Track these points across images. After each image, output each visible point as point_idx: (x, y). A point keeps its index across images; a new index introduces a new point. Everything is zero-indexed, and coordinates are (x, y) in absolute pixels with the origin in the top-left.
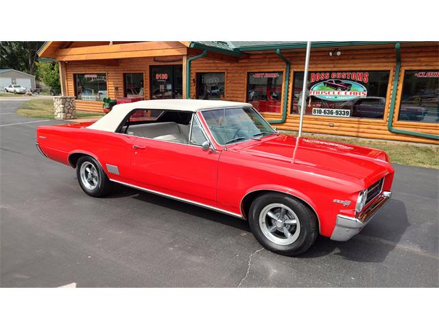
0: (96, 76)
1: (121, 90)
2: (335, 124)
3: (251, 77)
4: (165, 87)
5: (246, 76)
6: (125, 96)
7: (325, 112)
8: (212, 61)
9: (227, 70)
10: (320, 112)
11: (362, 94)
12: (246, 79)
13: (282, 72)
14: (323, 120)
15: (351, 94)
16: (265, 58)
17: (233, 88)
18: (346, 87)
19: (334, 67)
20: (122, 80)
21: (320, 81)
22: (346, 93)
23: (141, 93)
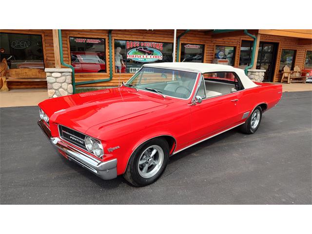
10: (135, 70)
12: (69, 43)
13: (105, 39)
15: (154, 57)
18: (150, 53)
19: (143, 38)
21: (133, 48)
22: (151, 57)
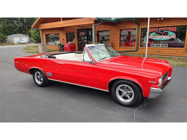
0: (54, 35)
1: (65, 40)
2: (161, 51)
3: (121, 32)
4: (84, 38)
5: (119, 31)
6: (67, 42)
7: (156, 45)
8: (104, 26)
9: (111, 29)
10: (154, 45)
11: (173, 37)
12: (119, 33)
13: (136, 29)
14: (156, 49)
15: (168, 37)
16: (128, 23)
17: (114, 37)
18: (166, 34)
19: (160, 25)
20: (65, 36)
21: (154, 32)
22: (166, 37)
23: (74, 41)
